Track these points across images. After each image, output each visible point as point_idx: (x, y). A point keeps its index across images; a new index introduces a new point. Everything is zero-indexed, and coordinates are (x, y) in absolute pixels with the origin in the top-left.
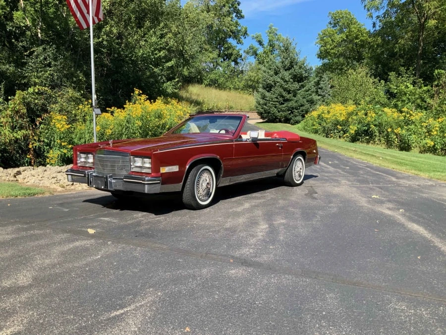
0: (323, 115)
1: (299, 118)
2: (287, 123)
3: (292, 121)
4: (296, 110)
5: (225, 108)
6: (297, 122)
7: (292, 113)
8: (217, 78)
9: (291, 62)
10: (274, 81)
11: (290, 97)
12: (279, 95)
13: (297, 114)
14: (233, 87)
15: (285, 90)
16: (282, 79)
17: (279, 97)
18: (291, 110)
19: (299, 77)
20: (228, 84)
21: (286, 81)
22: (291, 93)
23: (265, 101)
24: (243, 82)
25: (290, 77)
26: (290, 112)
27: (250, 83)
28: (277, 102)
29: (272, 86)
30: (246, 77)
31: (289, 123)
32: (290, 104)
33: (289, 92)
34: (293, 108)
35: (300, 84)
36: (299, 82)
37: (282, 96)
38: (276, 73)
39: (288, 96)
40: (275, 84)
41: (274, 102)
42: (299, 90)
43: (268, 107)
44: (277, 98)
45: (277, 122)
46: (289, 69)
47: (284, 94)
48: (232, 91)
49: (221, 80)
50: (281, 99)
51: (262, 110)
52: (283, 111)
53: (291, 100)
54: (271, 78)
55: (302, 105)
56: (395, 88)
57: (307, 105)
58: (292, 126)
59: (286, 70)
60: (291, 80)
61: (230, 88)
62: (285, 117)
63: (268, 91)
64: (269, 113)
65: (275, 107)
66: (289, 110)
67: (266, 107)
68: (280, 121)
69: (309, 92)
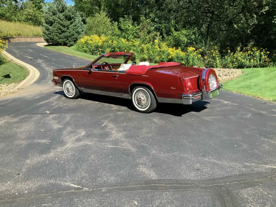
0: (88, 41)
1: (72, 43)
2: (65, 46)
3: (68, 44)
4: (70, 38)
5: (16, 35)
6: (71, 45)
7: (68, 39)
8: (4, 13)
9: (63, 8)
10: (53, 19)
11: (65, 30)
12: (58, 28)
13: (71, 40)
14: (17, 19)
15: (61, 25)
16: (58, 18)
17: (58, 30)
18: (67, 37)
19: (69, 17)
20: (13, 17)
21: (61, 20)
22: (65, 27)
23: (49, 32)
24: (24, 16)
25: (63, 17)
26: (66, 39)
27: (30, 17)
28: (57, 32)
29: (53, 22)
30: (26, 13)
31: (66, 46)
32: (66, 34)
33: (64, 26)
34: (68, 37)
35: (70, 21)
36: (69, 20)
37: (60, 29)
38: (54, 14)
39: (64, 29)
40: (54, 21)
41: (55, 32)
42: (69, 25)
43: (52, 36)
44: (57, 30)
45: (59, 46)
46: (62, 12)
47: (61, 27)
48: (17, 22)
49: (8, 14)
50: (60, 31)
51: (48, 38)
52: (62, 38)
53: (66, 32)
54: (51, 17)
55: (73, 35)
56: (123, 26)
57: (76, 35)
58: (69, 48)
59: (60, 12)
60: (64, 19)
61: (15, 20)
62: (64, 42)
63: (50, 26)
64: (53, 39)
65: (57, 36)
66: (65, 38)
67: (50, 36)
68: (61, 45)
69: (76, 27)
